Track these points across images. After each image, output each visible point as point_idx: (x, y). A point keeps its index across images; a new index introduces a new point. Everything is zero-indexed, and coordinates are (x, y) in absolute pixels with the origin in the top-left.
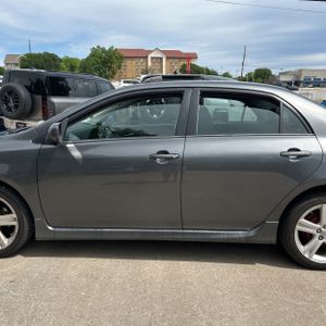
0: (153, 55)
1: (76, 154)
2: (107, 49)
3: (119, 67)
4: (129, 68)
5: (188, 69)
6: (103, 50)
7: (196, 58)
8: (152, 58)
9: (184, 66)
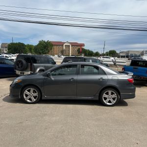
0: (66, 44)
1: (53, 79)
2: (46, 41)
3: (51, 49)
4: (55, 49)
5: (81, 50)
6: (44, 42)
7: (84, 46)
8: (65, 46)
9: (79, 49)
